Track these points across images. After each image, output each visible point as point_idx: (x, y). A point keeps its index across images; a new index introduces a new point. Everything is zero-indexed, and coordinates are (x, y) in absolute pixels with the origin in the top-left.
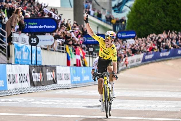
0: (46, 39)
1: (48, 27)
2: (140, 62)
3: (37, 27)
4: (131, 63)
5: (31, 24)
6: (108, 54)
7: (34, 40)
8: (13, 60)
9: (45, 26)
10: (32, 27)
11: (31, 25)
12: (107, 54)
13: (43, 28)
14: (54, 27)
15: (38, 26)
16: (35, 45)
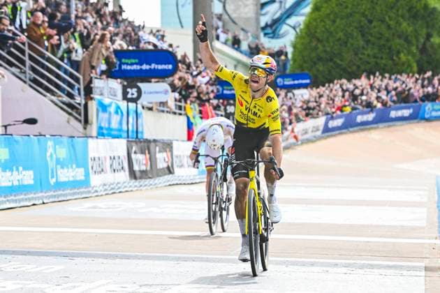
0: (155, 91)
1: (160, 67)
2: (319, 133)
3: (138, 67)
4: (302, 135)
5: (127, 61)
6: (259, 113)
7: (132, 92)
8: (93, 130)
9: (153, 66)
10: (129, 68)
11: (127, 64)
12: (255, 114)
13: (150, 69)
14: (170, 67)
15: (141, 65)
16: (135, 100)
